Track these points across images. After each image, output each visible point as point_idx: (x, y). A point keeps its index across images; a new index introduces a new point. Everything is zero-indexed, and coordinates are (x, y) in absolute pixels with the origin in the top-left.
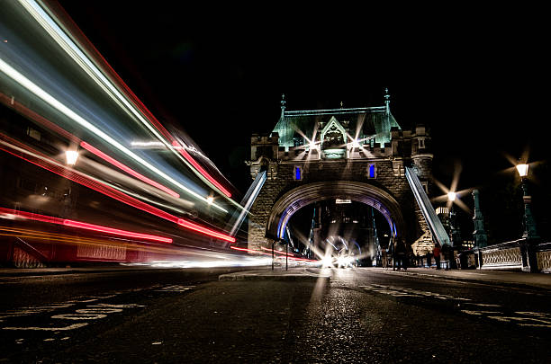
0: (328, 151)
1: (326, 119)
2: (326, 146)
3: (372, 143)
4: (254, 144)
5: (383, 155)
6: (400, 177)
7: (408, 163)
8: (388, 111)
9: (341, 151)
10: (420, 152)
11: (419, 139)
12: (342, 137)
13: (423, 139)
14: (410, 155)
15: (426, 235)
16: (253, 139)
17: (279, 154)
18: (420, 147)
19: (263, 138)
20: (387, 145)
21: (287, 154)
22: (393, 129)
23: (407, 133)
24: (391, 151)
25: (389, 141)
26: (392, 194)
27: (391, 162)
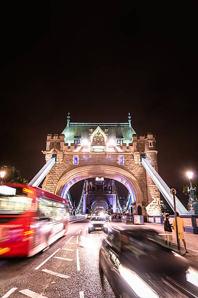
0: (94, 147)
1: (94, 128)
2: (95, 143)
3: (121, 143)
4: (49, 141)
5: (128, 150)
6: (138, 165)
7: (143, 156)
8: (130, 126)
9: (102, 147)
10: (151, 149)
11: (150, 141)
12: (104, 139)
13: (151, 142)
14: (144, 151)
15: (154, 201)
16: (48, 138)
17: (65, 148)
18: (150, 146)
19: (54, 137)
20: (131, 145)
21: (69, 148)
22: (134, 135)
23: (142, 138)
24: (132, 148)
25: (131, 142)
26: (133, 175)
27: (133, 155)
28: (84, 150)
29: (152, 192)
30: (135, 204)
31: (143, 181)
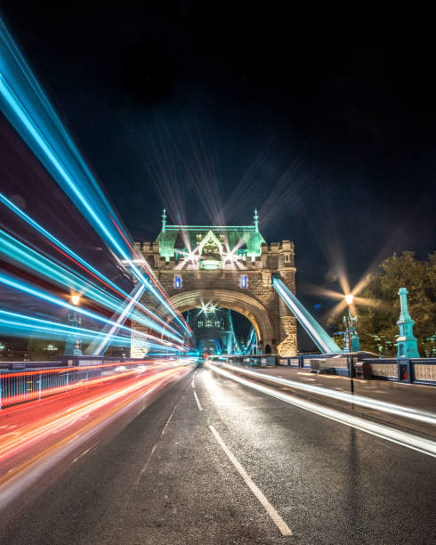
0: (205, 262)
1: (204, 234)
2: (205, 257)
3: (244, 257)
5: (254, 267)
6: (268, 288)
7: (275, 275)
8: (257, 230)
9: (217, 262)
10: (287, 265)
11: (286, 254)
12: (218, 251)
13: (288, 254)
14: (277, 268)
15: (289, 338)
17: (160, 264)
18: (285, 262)
19: (145, 247)
20: (258, 259)
21: (167, 263)
22: (263, 245)
23: (275, 249)
24: (261, 264)
25: (259, 255)
26: (261, 303)
27: (260, 275)
28: (189, 267)
29: (287, 327)
30: (261, 343)
31: (275, 305)
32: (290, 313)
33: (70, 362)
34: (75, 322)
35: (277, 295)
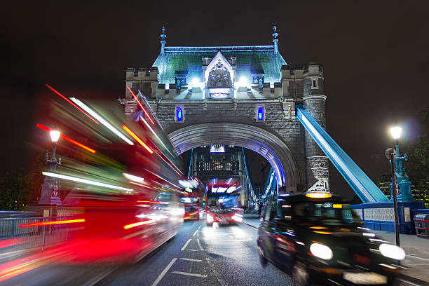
0: (212, 91)
1: (212, 56)
2: (213, 84)
3: (261, 83)
4: (130, 80)
5: (272, 96)
6: (290, 121)
7: (300, 105)
8: (276, 50)
9: (226, 91)
10: (314, 92)
11: (313, 78)
12: (229, 76)
13: (316, 79)
14: (301, 96)
15: (319, 183)
16: (129, 74)
17: (159, 92)
18: (312, 88)
19: (140, 73)
20: (277, 85)
21: (167, 92)
22: (283, 68)
23: (298, 73)
24: (281, 92)
25: (279, 80)
26: (282, 139)
27: (281, 104)
28: (194, 96)
29: (317, 169)
30: (283, 189)
31: (300, 149)
32: (320, 152)
33: (46, 213)
34: (54, 163)
35: (302, 129)
